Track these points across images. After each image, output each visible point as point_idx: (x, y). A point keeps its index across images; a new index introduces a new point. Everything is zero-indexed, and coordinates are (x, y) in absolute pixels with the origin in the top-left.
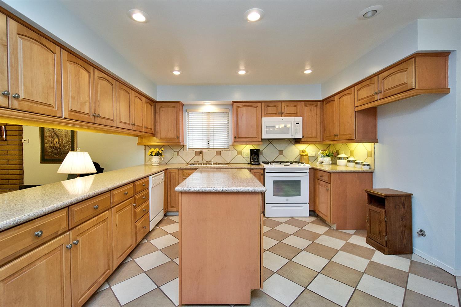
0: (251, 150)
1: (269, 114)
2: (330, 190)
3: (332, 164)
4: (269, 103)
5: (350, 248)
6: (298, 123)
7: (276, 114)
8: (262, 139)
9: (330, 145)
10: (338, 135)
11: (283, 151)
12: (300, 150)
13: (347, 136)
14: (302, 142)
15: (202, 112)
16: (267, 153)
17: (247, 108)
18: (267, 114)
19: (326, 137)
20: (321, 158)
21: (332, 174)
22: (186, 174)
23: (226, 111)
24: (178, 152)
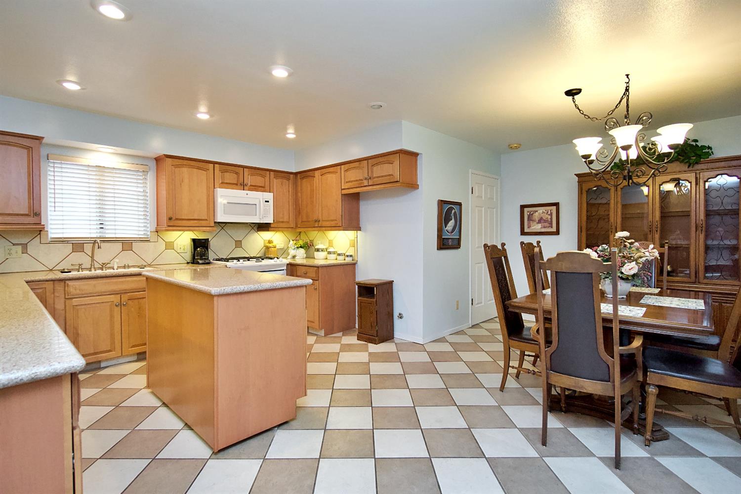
0: (194, 240)
1: (227, 183)
2: (318, 289)
3: (306, 257)
4: (226, 167)
5: (347, 348)
6: (268, 202)
7: (237, 184)
8: (215, 222)
9: (300, 232)
10: (319, 221)
11: (241, 241)
12: (264, 240)
13: (332, 223)
14: (272, 229)
15: (87, 164)
16: (219, 245)
17: (190, 169)
18: (222, 183)
19: (302, 222)
20: (293, 251)
21: (320, 268)
22: (74, 291)
23: (141, 168)
24: (25, 247)
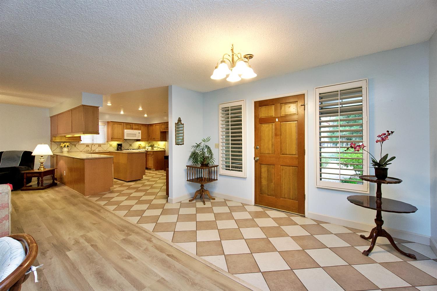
0: (118, 144)
3: (151, 149)
4: (127, 124)
6: (140, 133)
7: (130, 128)
8: (124, 139)
9: (150, 142)
11: (131, 144)
12: (138, 144)
13: (158, 139)
14: (141, 141)
17: (117, 125)
18: (126, 128)
19: (150, 139)
21: (154, 152)
23: (103, 124)
24: (75, 145)
